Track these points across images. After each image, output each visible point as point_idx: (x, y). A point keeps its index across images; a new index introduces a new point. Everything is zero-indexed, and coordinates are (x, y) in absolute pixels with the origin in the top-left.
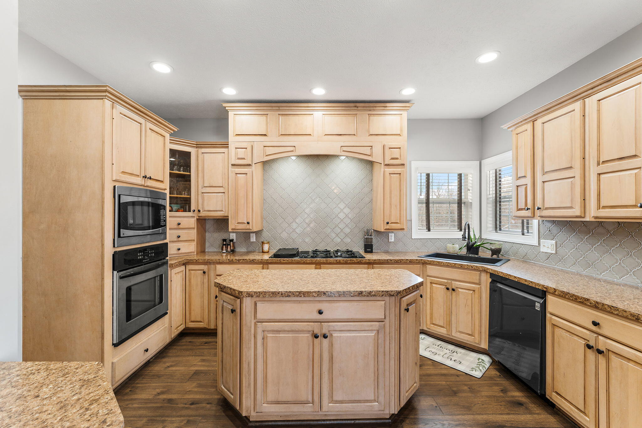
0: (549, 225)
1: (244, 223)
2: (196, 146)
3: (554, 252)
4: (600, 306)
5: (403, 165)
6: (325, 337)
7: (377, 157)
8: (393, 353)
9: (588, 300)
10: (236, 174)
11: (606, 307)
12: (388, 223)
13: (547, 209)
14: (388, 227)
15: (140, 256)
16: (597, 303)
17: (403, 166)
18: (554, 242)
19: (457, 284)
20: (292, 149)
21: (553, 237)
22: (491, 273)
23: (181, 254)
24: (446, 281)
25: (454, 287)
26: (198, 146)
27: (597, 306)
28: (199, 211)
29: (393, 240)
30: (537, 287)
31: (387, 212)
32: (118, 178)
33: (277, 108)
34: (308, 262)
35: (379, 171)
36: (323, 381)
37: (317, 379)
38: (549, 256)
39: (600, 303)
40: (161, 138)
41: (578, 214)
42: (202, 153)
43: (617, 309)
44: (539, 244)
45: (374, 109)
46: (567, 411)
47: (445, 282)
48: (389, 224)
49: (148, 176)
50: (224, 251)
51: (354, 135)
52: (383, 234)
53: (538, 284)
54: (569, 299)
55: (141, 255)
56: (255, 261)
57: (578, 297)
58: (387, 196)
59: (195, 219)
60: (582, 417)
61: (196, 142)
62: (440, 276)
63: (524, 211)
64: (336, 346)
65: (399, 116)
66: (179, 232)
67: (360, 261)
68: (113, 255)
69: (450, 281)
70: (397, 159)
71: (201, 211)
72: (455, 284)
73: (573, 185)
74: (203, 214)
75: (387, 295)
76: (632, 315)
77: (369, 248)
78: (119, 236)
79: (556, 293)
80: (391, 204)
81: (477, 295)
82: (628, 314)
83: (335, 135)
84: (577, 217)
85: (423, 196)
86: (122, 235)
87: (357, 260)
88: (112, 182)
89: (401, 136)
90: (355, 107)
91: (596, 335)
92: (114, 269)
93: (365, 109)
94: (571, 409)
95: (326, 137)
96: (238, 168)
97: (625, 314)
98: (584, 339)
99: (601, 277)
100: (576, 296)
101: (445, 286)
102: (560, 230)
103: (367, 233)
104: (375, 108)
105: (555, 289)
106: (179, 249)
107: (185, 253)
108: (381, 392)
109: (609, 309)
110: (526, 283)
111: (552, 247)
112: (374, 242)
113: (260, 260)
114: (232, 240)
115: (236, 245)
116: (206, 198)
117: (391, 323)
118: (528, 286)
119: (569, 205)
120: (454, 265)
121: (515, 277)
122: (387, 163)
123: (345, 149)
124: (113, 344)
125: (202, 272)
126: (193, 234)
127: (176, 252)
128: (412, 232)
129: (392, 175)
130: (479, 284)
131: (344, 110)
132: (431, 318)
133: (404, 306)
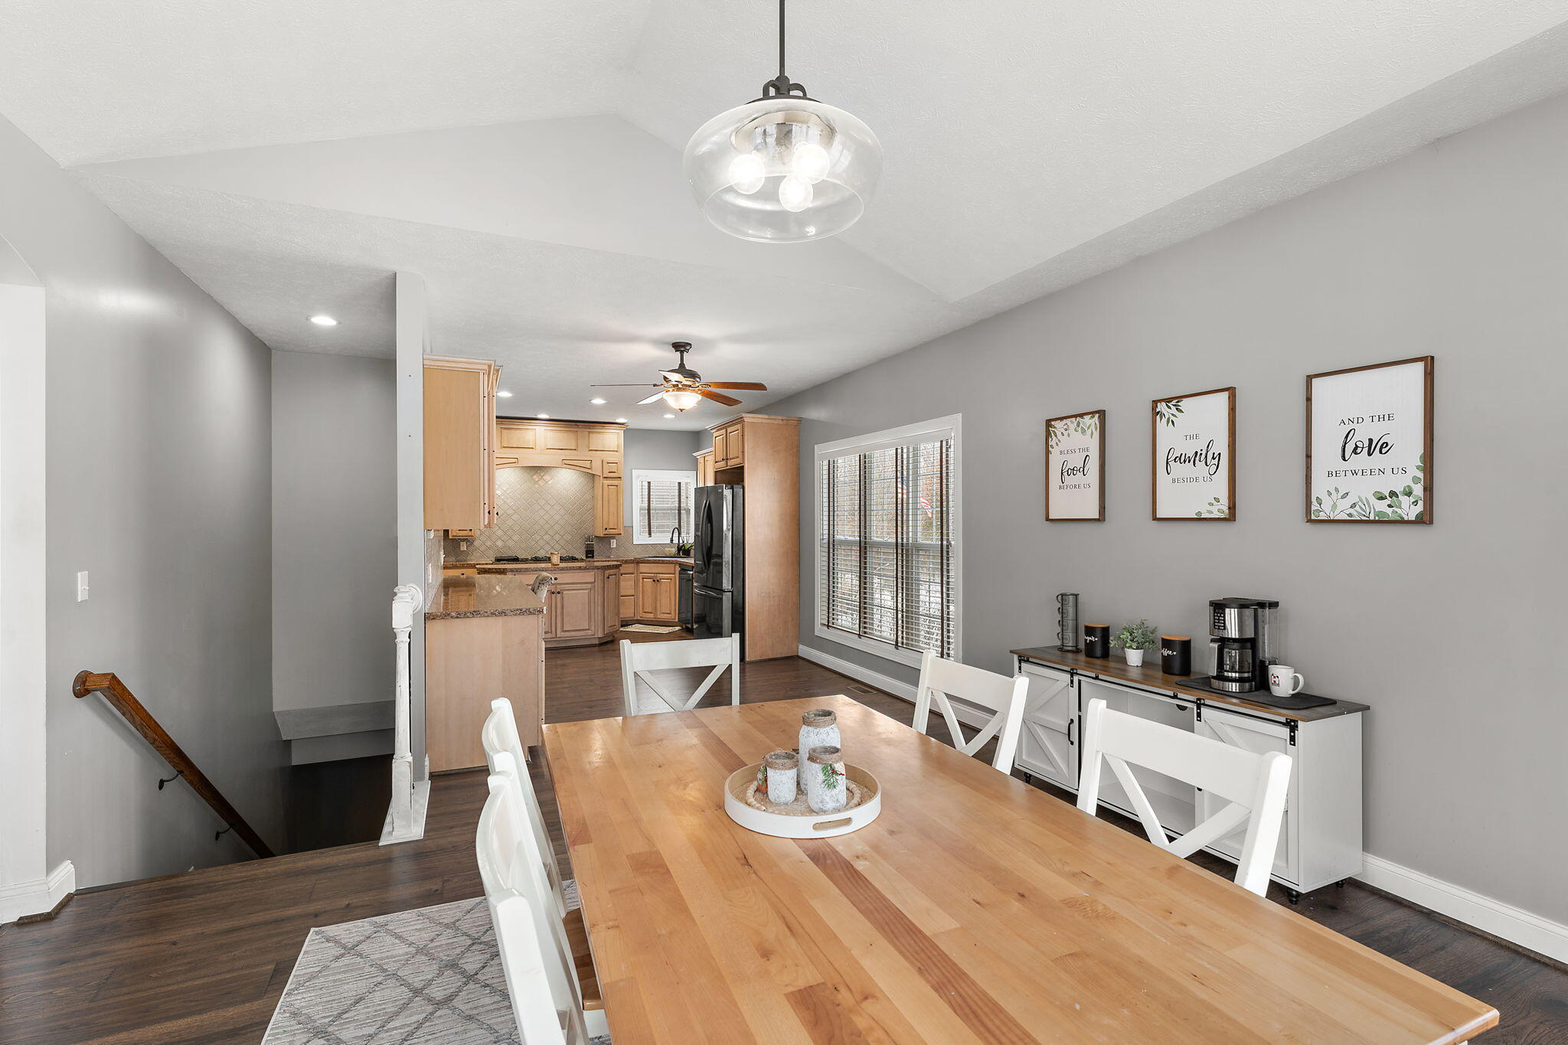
5: (623, 477)
6: (559, 593)
7: (597, 471)
8: (600, 602)
12: (606, 529)
14: (606, 532)
17: (623, 479)
19: (660, 576)
20: (514, 460)
22: (680, 564)
24: (653, 575)
25: (658, 579)
29: (615, 546)
31: (605, 520)
35: (600, 482)
36: (558, 619)
37: (553, 618)
45: (593, 428)
48: (610, 530)
51: (575, 449)
52: (606, 539)
58: (605, 503)
62: (649, 572)
64: (565, 599)
65: (615, 435)
69: (656, 575)
70: (616, 472)
77: (590, 553)
80: (609, 513)
81: (673, 583)
83: (555, 450)
85: (646, 505)
89: (618, 452)
90: (576, 425)
95: (546, 450)
101: (652, 579)
103: (588, 539)
108: (593, 623)
112: (596, 548)
117: (598, 584)
122: (605, 475)
123: (566, 462)
128: (634, 537)
129: (610, 486)
130: (674, 574)
131: (565, 427)
132: (643, 608)
133: (606, 576)
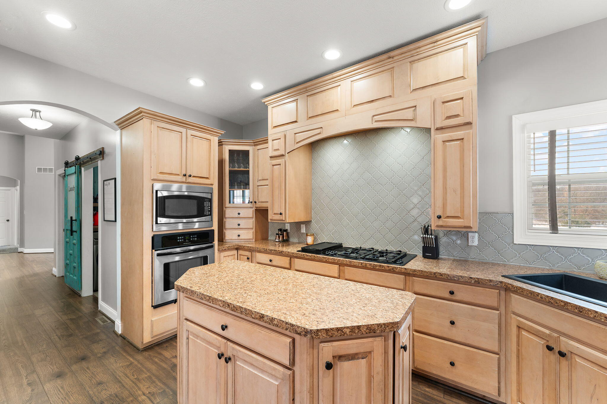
2: (253, 144)
5: (469, 123)
10: (273, 165)
12: (440, 217)
14: (440, 223)
15: (180, 239)
17: (469, 126)
19: (571, 345)
23: (241, 239)
24: (547, 332)
25: (564, 350)
26: (255, 144)
28: (255, 202)
31: (439, 200)
32: (156, 178)
33: (305, 90)
35: (432, 138)
40: (205, 142)
42: (258, 150)
45: (417, 52)
47: (545, 333)
48: (442, 219)
49: (188, 175)
50: (277, 240)
51: (390, 96)
55: (182, 239)
58: (440, 175)
59: (254, 209)
61: (253, 141)
62: (536, 319)
65: (462, 48)
66: (239, 221)
67: (393, 269)
68: (153, 238)
69: (556, 335)
70: (457, 116)
71: (257, 202)
72: (567, 344)
74: (259, 205)
75: (292, 331)
77: (429, 251)
78: (157, 223)
80: (445, 188)
83: (365, 104)
86: (159, 222)
87: (388, 267)
88: (151, 181)
89: (465, 78)
90: (390, 58)
92: (153, 248)
93: (404, 57)
95: (356, 108)
96: (275, 160)
101: (545, 341)
104: (418, 50)
106: (239, 236)
107: (245, 239)
114: (286, 231)
115: (290, 235)
116: (260, 190)
122: (438, 125)
123: (378, 118)
124: (152, 306)
125: (247, 257)
126: (251, 223)
127: (237, 238)
128: (513, 232)
129: (447, 144)
131: (376, 67)
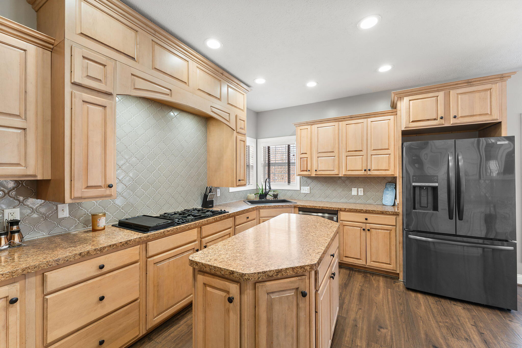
0: (306, 179)
1: (100, 187)
3: (309, 192)
4: (368, 211)
7: (232, 125)
9: (362, 210)
11: (370, 211)
12: (240, 180)
13: (320, 171)
14: (239, 183)
16: (367, 210)
18: (309, 187)
20: (168, 91)
21: (308, 185)
22: (299, 208)
27: (366, 212)
30: (335, 209)
31: (239, 171)
34: (192, 226)
38: (306, 195)
39: (368, 210)
41: (337, 173)
43: (375, 211)
44: (300, 189)
46: (351, 263)
53: (335, 208)
54: (353, 212)
56: (130, 242)
57: (358, 210)
58: (239, 158)
60: (359, 261)
63: (305, 172)
73: (334, 160)
76: (381, 212)
79: (346, 210)
80: (240, 165)
82: (379, 212)
84: (336, 175)
91: (365, 224)
94: (354, 261)
97: (378, 212)
98: (360, 227)
99: (332, 201)
100: (356, 209)
102: (312, 181)
105: (345, 208)
109: (372, 212)
110: (327, 209)
111: (308, 190)
113: (137, 240)
118: (329, 210)
119: (332, 169)
120: (278, 206)
121: (320, 207)
123: (213, 109)
